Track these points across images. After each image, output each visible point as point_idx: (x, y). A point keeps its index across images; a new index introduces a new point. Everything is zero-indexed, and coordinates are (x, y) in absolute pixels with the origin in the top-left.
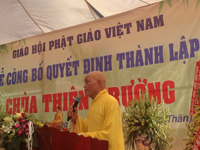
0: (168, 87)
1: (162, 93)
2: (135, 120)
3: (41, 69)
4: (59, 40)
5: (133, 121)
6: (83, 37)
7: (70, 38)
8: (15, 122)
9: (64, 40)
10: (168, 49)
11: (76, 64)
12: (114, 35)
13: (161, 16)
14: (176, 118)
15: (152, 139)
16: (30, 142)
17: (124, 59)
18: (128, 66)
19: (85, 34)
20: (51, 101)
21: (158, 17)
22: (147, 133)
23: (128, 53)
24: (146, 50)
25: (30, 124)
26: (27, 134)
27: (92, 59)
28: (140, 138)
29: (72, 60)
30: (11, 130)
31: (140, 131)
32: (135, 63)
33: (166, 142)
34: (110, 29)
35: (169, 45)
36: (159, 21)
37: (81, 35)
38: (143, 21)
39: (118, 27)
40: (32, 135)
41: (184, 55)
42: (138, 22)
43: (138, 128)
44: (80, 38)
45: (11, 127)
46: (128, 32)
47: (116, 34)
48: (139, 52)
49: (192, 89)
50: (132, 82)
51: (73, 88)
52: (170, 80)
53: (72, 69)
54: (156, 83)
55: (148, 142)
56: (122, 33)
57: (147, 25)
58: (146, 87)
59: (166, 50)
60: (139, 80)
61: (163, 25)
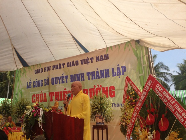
0: (112, 89)
1: (109, 92)
2: (95, 106)
3: (48, 79)
4: (58, 65)
5: (94, 106)
6: (70, 64)
7: (63, 64)
8: (33, 108)
9: (60, 65)
10: (112, 70)
11: (67, 77)
12: (85, 63)
13: (108, 55)
14: (116, 104)
15: (103, 115)
16: (41, 120)
17: (90, 75)
18: (92, 79)
19: (71, 62)
20: (53, 96)
21: (106, 55)
22: (101, 112)
23: (92, 72)
24: (101, 71)
25: (41, 110)
26: (39, 115)
27: (75, 75)
28: (98, 115)
29: (64, 75)
30: (30, 113)
31: (98, 112)
32: (96, 77)
33: (110, 117)
34: (83, 60)
35: (112, 68)
36: (107, 57)
37: (69, 63)
38: (99, 57)
39: (87, 59)
40: (42, 116)
41: (119, 74)
42: (96, 57)
43: (97, 110)
44: (68, 64)
45: (30, 112)
46: (92, 62)
47: (86, 63)
48: (97, 72)
49: (124, 90)
50: (95, 86)
51: (65, 89)
52: (113, 86)
53: (65, 80)
54: (106, 87)
55: (101, 117)
56: (89, 62)
58: (101, 89)
59: (110, 71)
60: (98, 85)
61: (108, 59)
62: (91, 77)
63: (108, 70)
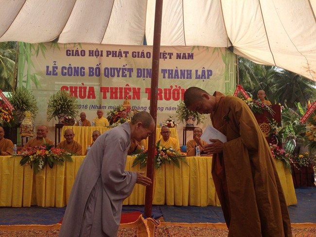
3: (99, 69)
4: (116, 52)
6: (137, 54)
7: (126, 53)
9: (120, 52)
10: (195, 72)
11: (131, 70)
13: (192, 54)
17: (166, 73)
18: (169, 77)
19: (138, 52)
20: (108, 92)
21: (190, 54)
23: (169, 70)
24: (181, 71)
27: (144, 69)
29: (127, 67)
32: (173, 76)
35: (196, 70)
36: (191, 56)
38: (180, 54)
39: (163, 54)
41: (203, 77)
42: (177, 54)
44: (134, 54)
46: (170, 58)
47: (162, 57)
48: (176, 71)
50: (171, 87)
51: (127, 85)
53: (127, 73)
56: (166, 58)
57: (183, 57)
58: (180, 91)
59: (193, 73)
60: (176, 86)
61: (192, 59)
62: (167, 75)
63: (191, 71)
